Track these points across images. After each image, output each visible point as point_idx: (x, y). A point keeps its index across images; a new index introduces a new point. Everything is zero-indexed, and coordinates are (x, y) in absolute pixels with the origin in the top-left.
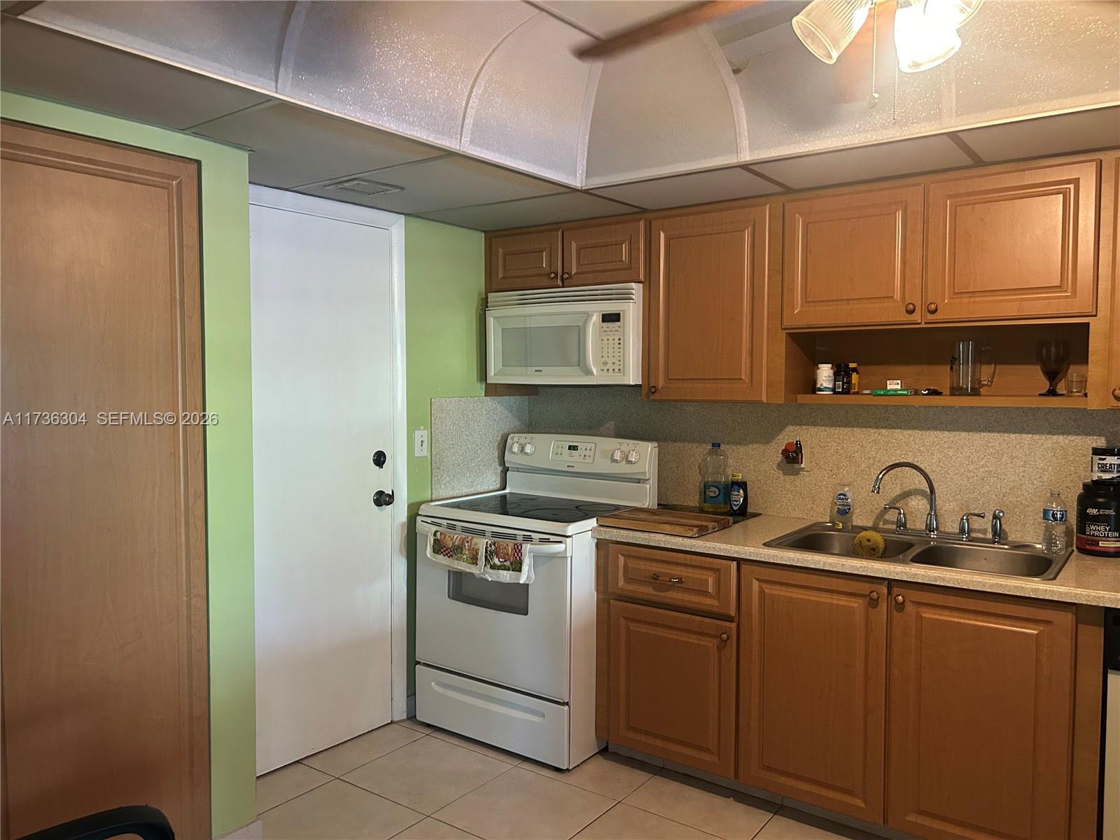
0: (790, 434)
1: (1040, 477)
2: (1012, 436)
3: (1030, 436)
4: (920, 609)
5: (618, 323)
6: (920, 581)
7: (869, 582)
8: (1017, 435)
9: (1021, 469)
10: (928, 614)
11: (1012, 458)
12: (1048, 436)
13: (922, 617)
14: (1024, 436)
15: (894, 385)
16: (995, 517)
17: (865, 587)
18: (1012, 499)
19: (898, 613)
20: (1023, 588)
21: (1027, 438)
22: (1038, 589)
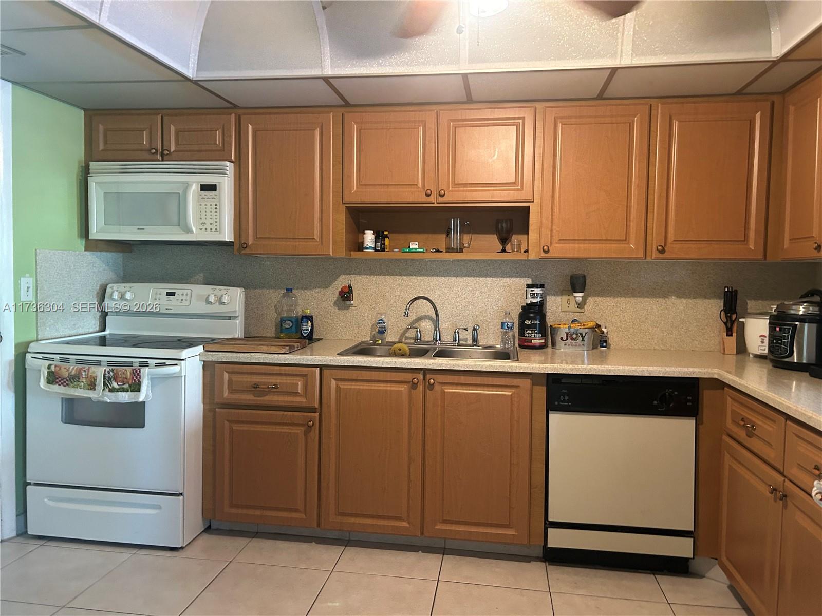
0: (342, 281)
1: (497, 304)
2: (481, 279)
3: (491, 278)
4: (443, 387)
5: (214, 192)
6: (444, 368)
7: (411, 373)
8: (484, 278)
9: (486, 300)
10: (449, 390)
11: (481, 293)
12: (501, 279)
13: (445, 392)
14: (488, 279)
15: (414, 246)
16: (474, 329)
17: (408, 376)
18: (481, 318)
19: (430, 392)
20: (504, 366)
21: (490, 280)
22: (512, 366)
